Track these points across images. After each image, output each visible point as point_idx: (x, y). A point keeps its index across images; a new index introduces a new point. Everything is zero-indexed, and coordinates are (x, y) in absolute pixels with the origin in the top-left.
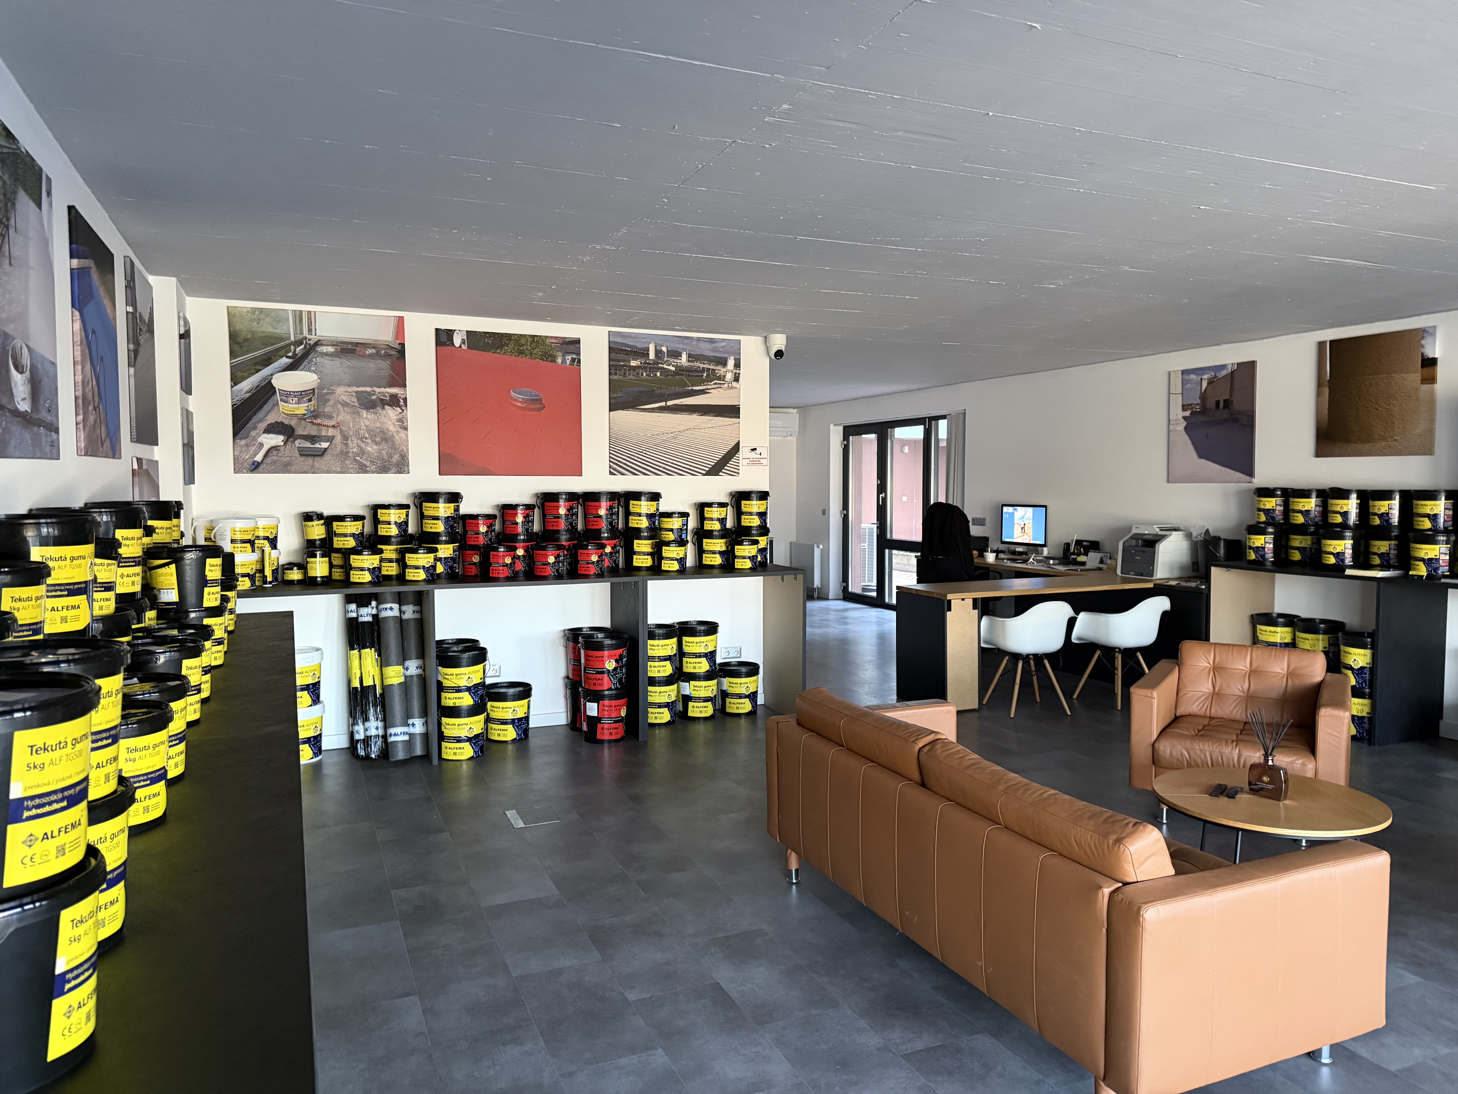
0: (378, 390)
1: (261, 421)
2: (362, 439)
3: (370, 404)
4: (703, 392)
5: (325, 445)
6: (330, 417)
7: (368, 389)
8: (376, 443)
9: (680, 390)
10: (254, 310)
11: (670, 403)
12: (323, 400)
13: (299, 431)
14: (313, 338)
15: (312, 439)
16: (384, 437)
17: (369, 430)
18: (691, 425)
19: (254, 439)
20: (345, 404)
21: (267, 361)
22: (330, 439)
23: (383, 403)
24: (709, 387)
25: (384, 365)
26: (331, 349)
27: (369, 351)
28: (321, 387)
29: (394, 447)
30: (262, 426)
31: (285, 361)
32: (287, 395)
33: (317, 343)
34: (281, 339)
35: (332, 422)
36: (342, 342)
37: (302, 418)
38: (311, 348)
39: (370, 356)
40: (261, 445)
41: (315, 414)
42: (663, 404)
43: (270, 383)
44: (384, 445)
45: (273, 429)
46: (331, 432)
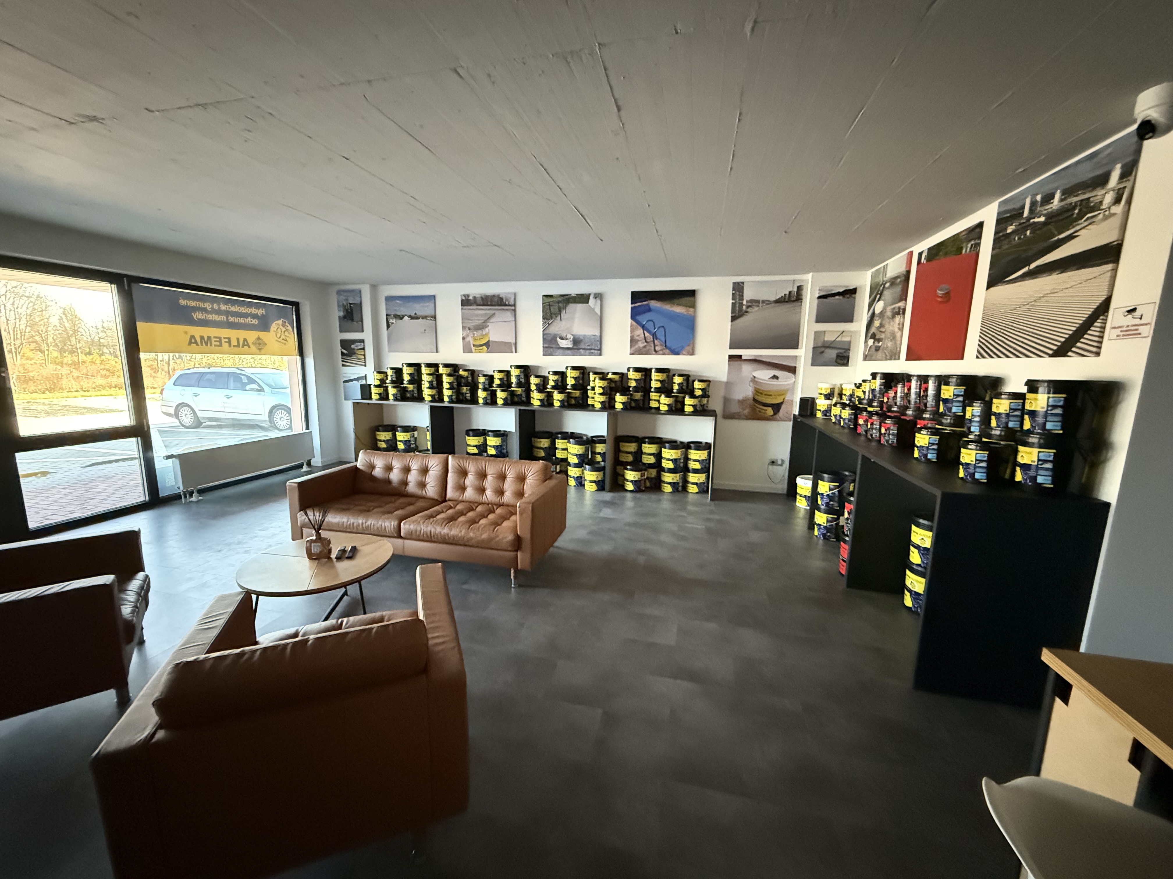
0: (899, 304)
1: (870, 332)
2: (888, 338)
3: (893, 315)
4: (1071, 237)
5: (881, 344)
6: (884, 326)
7: (894, 306)
8: (891, 341)
9: (1045, 244)
10: (876, 271)
11: (1033, 266)
12: (884, 317)
13: (877, 337)
14: (886, 280)
15: (879, 340)
16: (893, 337)
17: (891, 333)
18: (1047, 289)
19: (868, 343)
20: (888, 318)
21: (875, 298)
22: (882, 340)
23: (899, 313)
24: (1078, 228)
25: (903, 287)
26: (889, 284)
27: (898, 280)
28: (884, 309)
29: (895, 343)
30: (870, 335)
31: (878, 296)
32: (877, 315)
34: (879, 284)
35: (884, 330)
36: (892, 279)
37: (878, 328)
38: (884, 287)
39: (898, 284)
41: (881, 326)
42: (1026, 269)
43: (874, 310)
46: (883, 336)
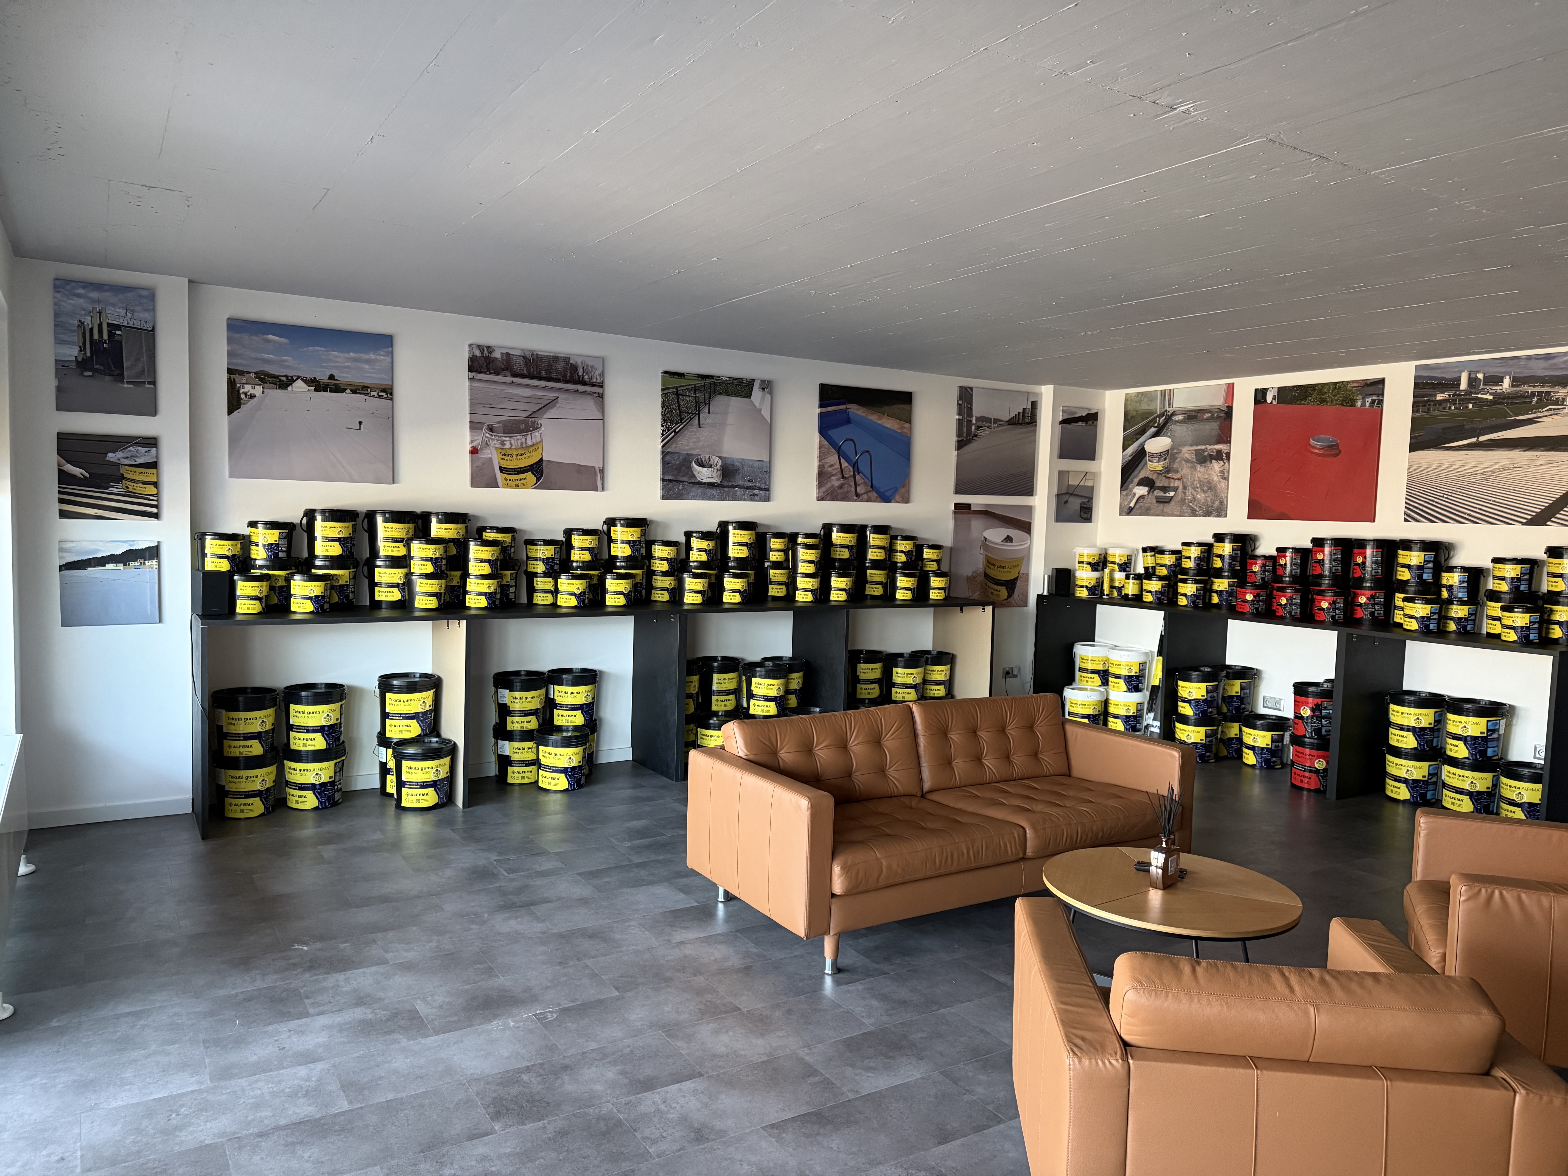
0: (1209, 447)
1: (1135, 477)
2: (1194, 488)
3: (1203, 459)
4: (1532, 421)
5: (1172, 494)
6: (1177, 472)
7: (1203, 447)
8: (1204, 492)
9: (1499, 421)
10: (1138, 393)
11: (1482, 438)
12: (1173, 459)
13: (1158, 484)
14: (1171, 410)
15: (1165, 489)
16: (1209, 487)
17: (1200, 481)
18: (1510, 463)
19: (1131, 491)
20: (1187, 461)
21: (1142, 432)
22: (1175, 489)
23: (1212, 458)
24: (1539, 415)
25: (1215, 426)
26: (1181, 417)
27: (1207, 415)
28: (1172, 448)
29: (1216, 495)
30: (1136, 480)
31: (1153, 430)
32: (1153, 455)
33: (1173, 414)
34: (1152, 413)
35: (1178, 476)
36: (1189, 411)
37: (1160, 473)
38: (1169, 419)
39: (1207, 420)
40: (1135, 494)
41: (1168, 470)
42: (1474, 440)
43: (1143, 447)
44: (1209, 494)
45: (1142, 483)
46: (1177, 483)
